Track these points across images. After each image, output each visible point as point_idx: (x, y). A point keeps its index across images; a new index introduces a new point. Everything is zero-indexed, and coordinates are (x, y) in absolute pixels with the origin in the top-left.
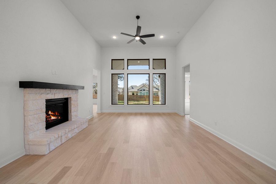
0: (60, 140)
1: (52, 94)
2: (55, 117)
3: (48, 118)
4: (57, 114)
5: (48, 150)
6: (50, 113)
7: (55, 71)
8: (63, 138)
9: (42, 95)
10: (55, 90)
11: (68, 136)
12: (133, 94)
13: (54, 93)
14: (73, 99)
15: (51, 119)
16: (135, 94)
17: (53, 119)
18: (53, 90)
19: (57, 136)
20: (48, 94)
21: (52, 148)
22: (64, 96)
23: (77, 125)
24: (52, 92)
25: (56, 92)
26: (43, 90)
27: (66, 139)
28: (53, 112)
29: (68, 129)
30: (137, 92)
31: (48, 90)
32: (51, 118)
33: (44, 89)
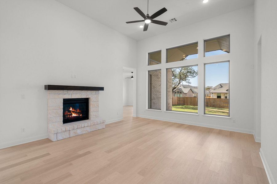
0: (68, 134)
1: (69, 95)
2: (77, 115)
3: (68, 115)
4: (79, 111)
5: (55, 138)
6: (71, 109)
7: (74, 75)
8: (72, 132)
9: (60, 95)
10: (72, 91)
11: (77, 132)
12: (219, 97)
13: (72, 94)
14: (92, 100)
15: (72, 116)
16: (223, 97)
17: (74, 116)
18: (70, 91)
19: (64, 130)
20: (65, 94)
21: (60, 137)
22: (82, 96)
23: (88, 124)
24: (69, 93)
25: (73, 93)
26: (61, 92)
27: (74, 134)
28: (75, 109)
29: (77, 126)
30: (227, 94)
31: (65, 91)
32: (72, 114)
33: (62, 90)
